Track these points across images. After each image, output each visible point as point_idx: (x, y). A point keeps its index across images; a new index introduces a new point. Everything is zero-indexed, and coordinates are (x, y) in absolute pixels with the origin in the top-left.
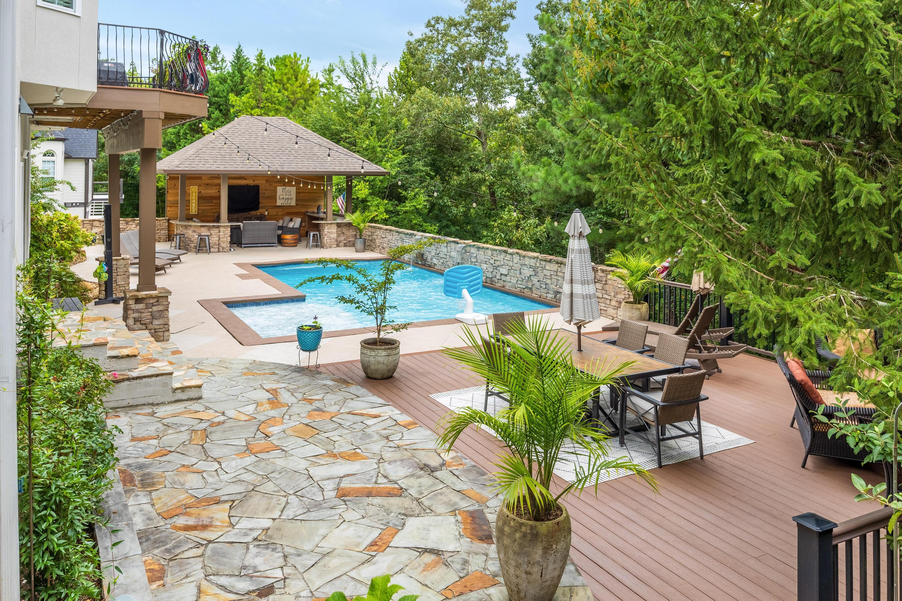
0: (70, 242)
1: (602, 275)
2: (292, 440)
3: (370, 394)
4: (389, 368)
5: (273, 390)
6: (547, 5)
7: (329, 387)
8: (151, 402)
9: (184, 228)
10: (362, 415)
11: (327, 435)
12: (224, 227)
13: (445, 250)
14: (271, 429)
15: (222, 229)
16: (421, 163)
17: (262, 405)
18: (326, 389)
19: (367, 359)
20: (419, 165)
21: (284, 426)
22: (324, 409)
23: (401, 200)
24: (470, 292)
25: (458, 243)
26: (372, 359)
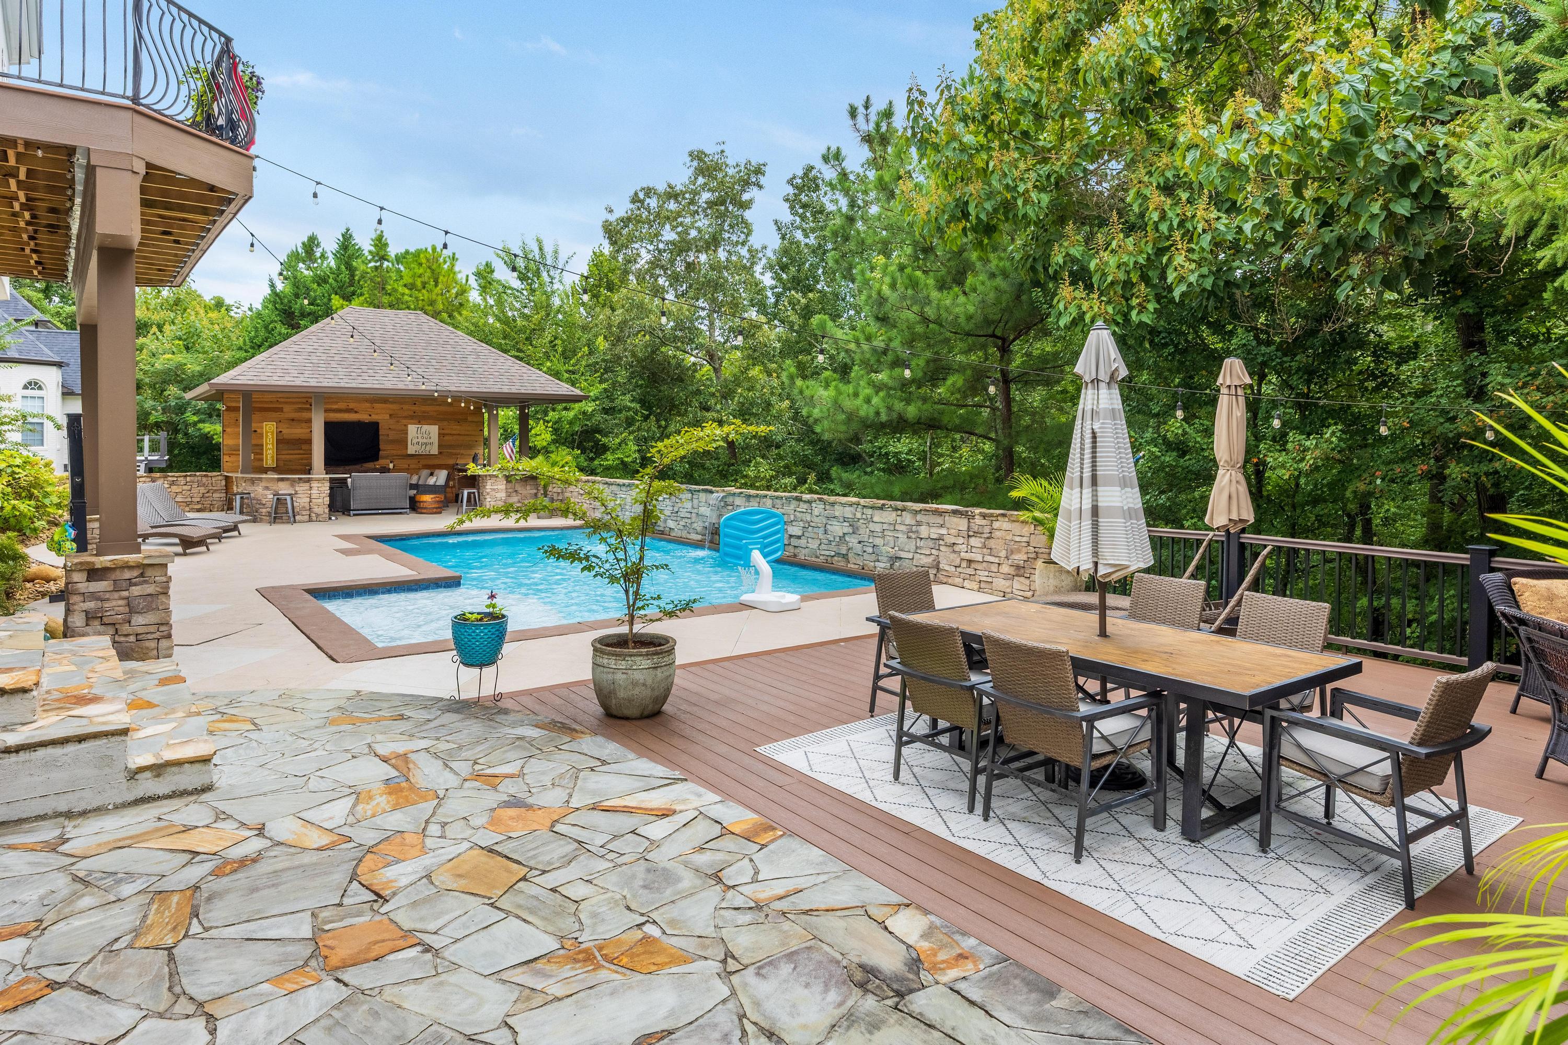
0: (33, 503)
1: (984, 522)
2: (454, 905)
3: (631, 755)
4: (656, 693)
5: (398, 756)
6: (802, 178)
7: (531, 742)
8: (63, 808)
9: (249, 483)
10: (628, 811)
11: (550, 880)
12: (318, 480)
13: (688, 505)
14: (390, 873)
15: (315, 485)
16: (628, 397)
17: (371, 798)
18: (525, 749)
19: (610, 676)
20: (626, 400)
21: (428, 861)
22: (530, 801)
23: (601, 450)
24: (765, 556)
25: (711, 492)
26: (619, 676)
